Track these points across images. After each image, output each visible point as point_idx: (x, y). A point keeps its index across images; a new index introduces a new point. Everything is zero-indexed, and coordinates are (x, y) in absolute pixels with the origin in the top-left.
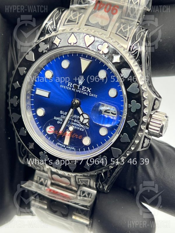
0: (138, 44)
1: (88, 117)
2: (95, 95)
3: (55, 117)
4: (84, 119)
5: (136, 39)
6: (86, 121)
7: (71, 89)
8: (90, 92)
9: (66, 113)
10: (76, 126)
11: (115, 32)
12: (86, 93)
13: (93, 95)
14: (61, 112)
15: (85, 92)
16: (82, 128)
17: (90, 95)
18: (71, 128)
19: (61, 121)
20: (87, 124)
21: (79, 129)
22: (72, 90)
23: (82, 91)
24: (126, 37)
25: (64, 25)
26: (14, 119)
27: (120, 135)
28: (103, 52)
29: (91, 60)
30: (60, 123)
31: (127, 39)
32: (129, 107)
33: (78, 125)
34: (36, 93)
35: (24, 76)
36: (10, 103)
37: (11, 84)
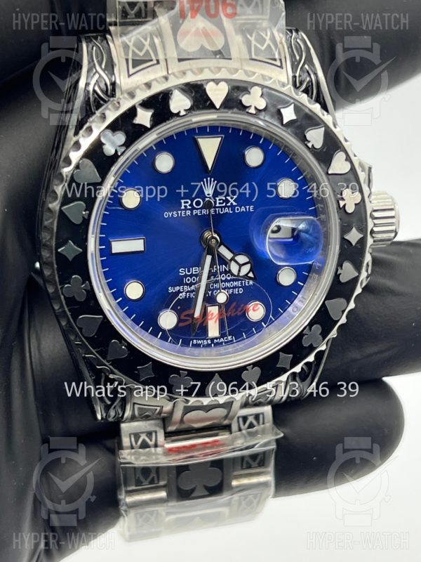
1: (247, 260)
2: (248, 207)
3: (169, 288)
4: (241, 266)
5: (298, 58)
6: (246, 269)
7: (192, 213)
8: (234, 204)
9: (195, 270)
10: (225, 288)
11: (248, 57)
12: (227, 210)
13: (243, 209)
15: (225, 207)
16: (239, 287)
17: (238, 209)
18: (222, 298)
19: (188, 291)
20: (251, 275)
21: (233, 293)
22: (194, 213)
23: (217, 209)
24: (275, 60)
25: (129, 76)
26: (84, 330)
27: (337, 270)
28: (256, 108)
29: (219, 134)
30: (186, 297)
31: (279, 64)
32: (341, 206)
33: (228, 285)
34: (113, 252)
35: (86, 222)
36: (62, 297)
37: (54, 252)
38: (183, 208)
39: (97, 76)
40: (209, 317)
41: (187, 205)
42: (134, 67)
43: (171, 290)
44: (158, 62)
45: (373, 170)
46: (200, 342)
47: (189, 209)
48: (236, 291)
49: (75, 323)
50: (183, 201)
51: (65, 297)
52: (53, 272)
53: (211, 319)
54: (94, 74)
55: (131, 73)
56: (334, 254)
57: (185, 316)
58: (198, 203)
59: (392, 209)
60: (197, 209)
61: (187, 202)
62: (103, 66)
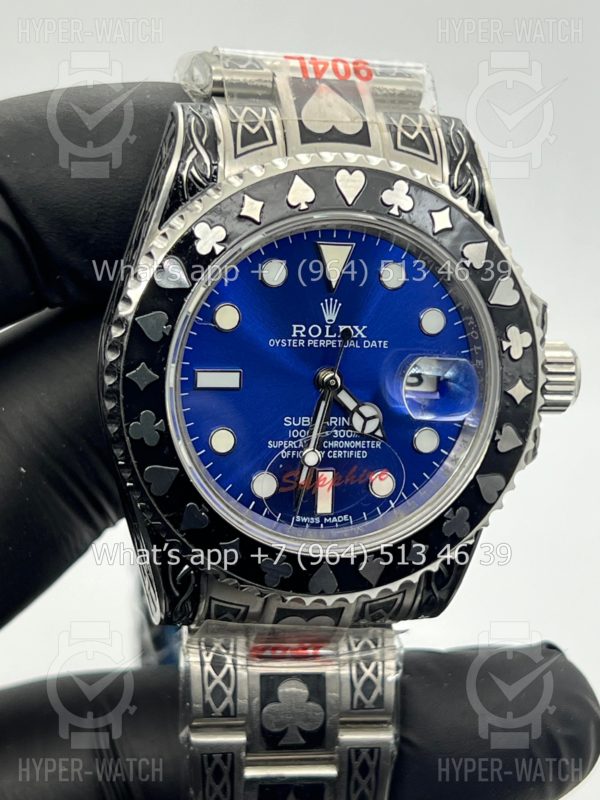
0: (468, 164)
1: (375, 413)
2: (380, 342)
3: (270, 443)
4: (366, 419)
5: (458, 152)
6: (372, 426)
7: (306, 343)
8: (363, 336)
9: (305, 420)
10: (342, 450)
11: (392, 145)
12: (352, 344)
13: (374, 344)
14: (288, 421)
15: (350, 339)
16: (362, 449)
19: (294, 449)
20: (379, 433)
21: (353, 456)
22: (309, 344)
23: (339, 341)
24: (428, 153)
25: (236, 156)
26: (152, 487)
27: (494, 435)
28: (399, 209)
29: (349, 241)
30: (290, 456)
31: (433, 159)
32: (505, 349)
33: (347, 444)
34: (198, 386)
35: (167, 339)
36: (128, 439)
37: (121, 377)
38: (294, 335)
39: (194, 153)
40: (321, 483)
41: (301, 332)
42: (243, 146)
43: (271, 445)
44: (275, 143)
45: (548, 310)
46: (305, 519)
47: (302, 338)
48: (358, 455)
49: (142, 476)
50: (295, 326)
51: (131, 439)
52: (118, 404)
53: (322, 486)
54: (192, 150)
55: (238, 153)
56: (492, 412)
57: (288, 479)
58: (315, 331)
59: (571, 363)
60: (313, 339)
61: (301, 329)
62: (204, 140)
